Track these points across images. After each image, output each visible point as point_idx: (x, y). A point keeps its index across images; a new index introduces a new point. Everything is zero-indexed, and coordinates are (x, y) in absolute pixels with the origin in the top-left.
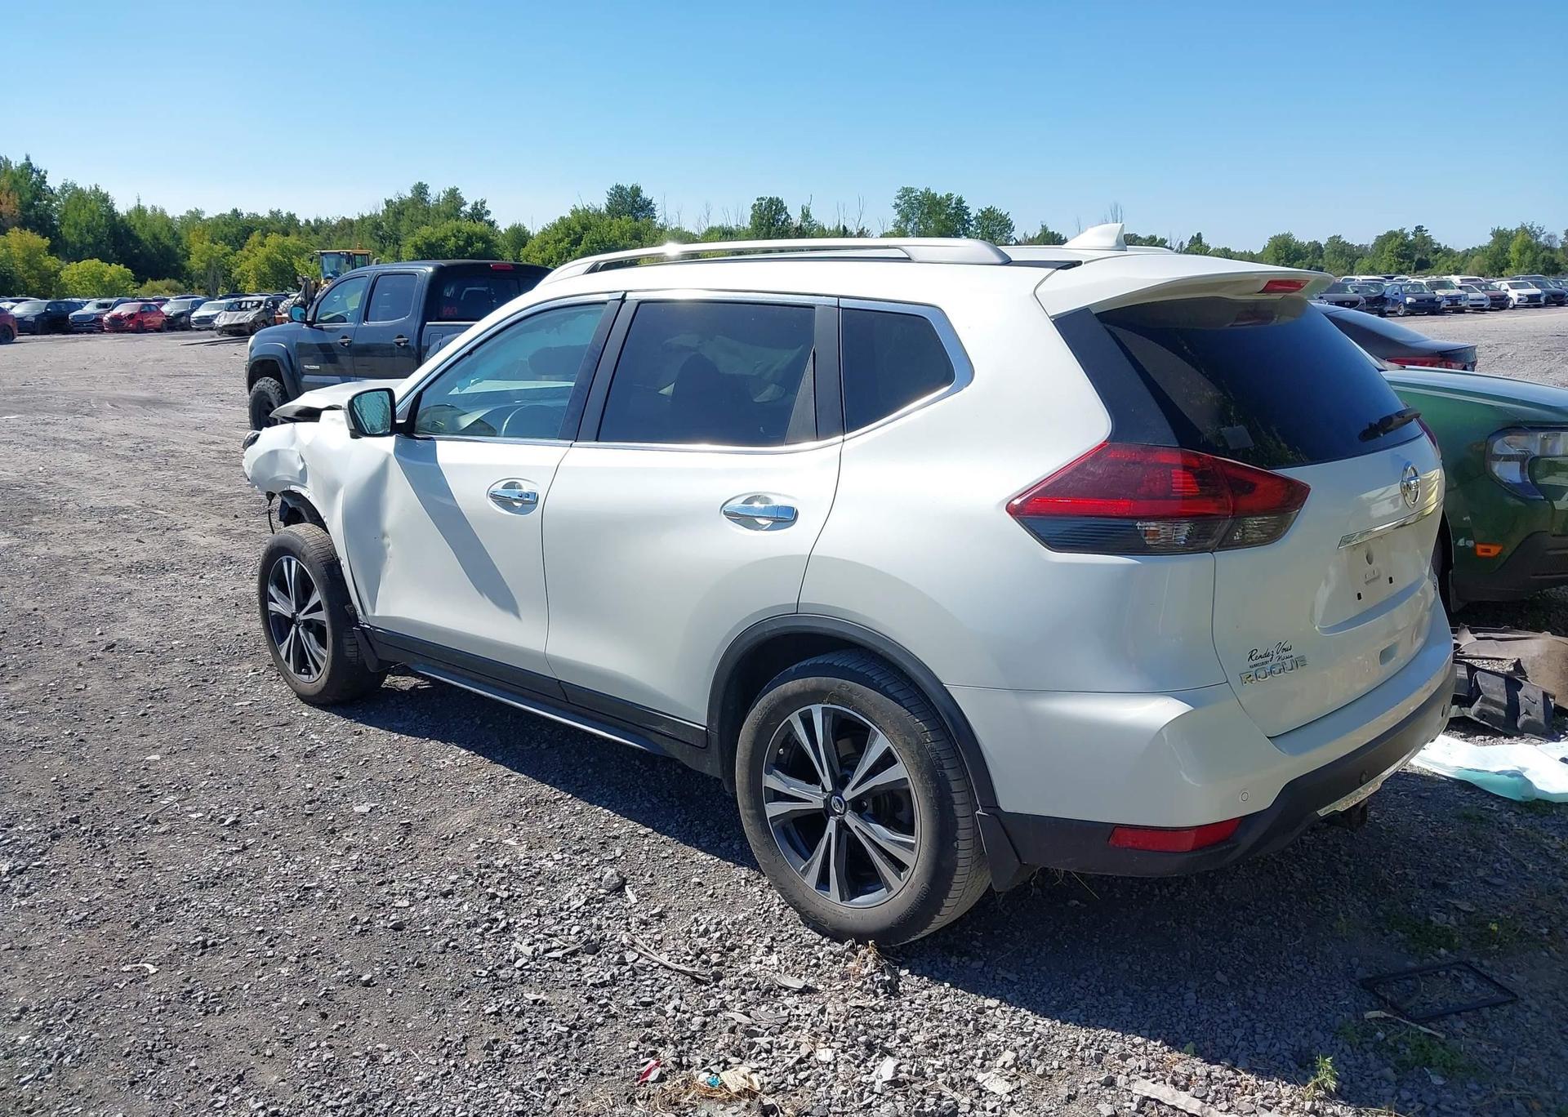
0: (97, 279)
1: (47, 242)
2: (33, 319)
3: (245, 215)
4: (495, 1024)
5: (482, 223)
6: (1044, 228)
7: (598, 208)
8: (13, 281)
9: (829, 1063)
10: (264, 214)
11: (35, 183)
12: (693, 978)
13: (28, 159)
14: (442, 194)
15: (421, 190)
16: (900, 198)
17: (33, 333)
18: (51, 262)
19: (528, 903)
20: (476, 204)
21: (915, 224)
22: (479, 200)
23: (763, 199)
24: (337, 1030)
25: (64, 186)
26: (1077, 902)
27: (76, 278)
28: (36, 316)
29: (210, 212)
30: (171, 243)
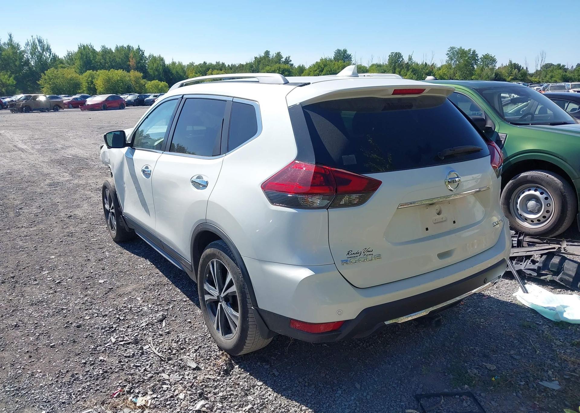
0: (157, 87)
1: (142, 74)
2: (133, 101)
3: (208, 64)
4: (82, 367)
5: (288, 65)
6: (511, 62)
7: (331, 58)
8: (131, 88)
9: (182, 399)
10: (214, 63)
11: (140, 55)
12: (161, 358)
13: (139, 47)
14: (275, 55)
15: (267, 53)
16: (449, 51)
17: (134, 106)
18: (143, 81)
19: (128, 322)
20: (287, 58)
21: (455, 61)
22: (288, 56)
23: (393, 53)
24: (30, 362)
25: (150, 56)
26: (326, 345)
27: (150, 86)
28: (134, 100)
29: (197, 63)
30: (182, 74)
